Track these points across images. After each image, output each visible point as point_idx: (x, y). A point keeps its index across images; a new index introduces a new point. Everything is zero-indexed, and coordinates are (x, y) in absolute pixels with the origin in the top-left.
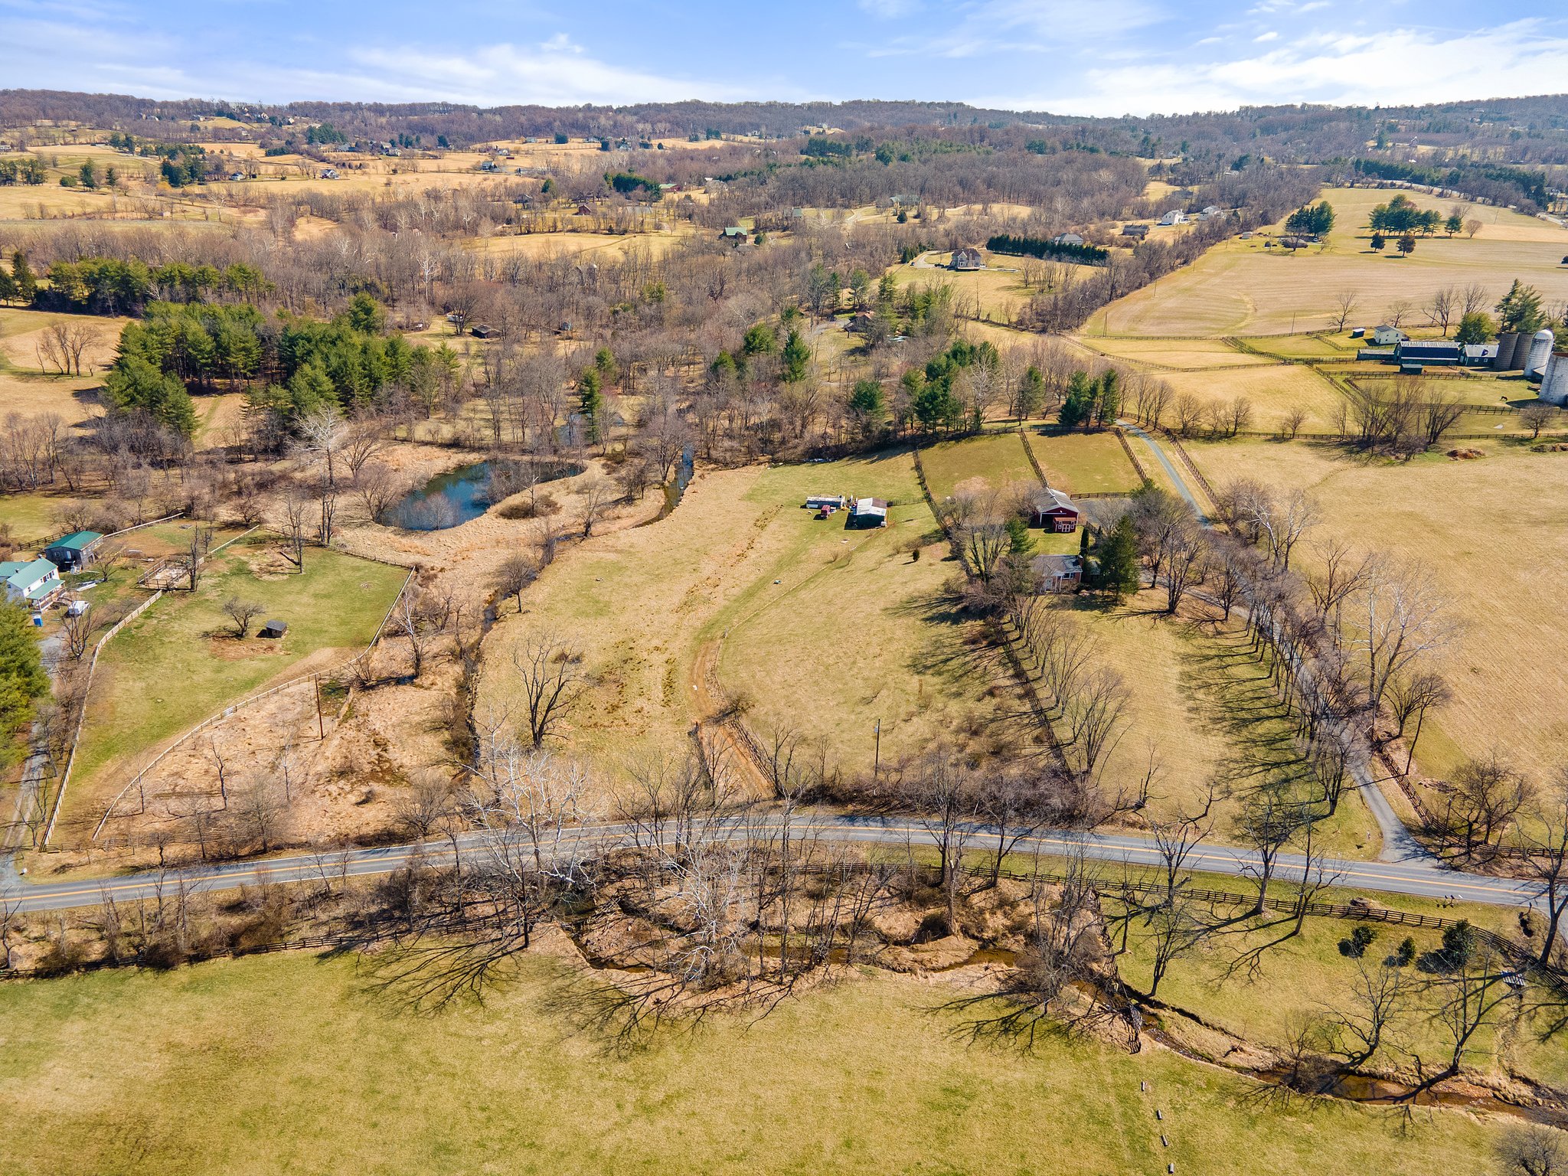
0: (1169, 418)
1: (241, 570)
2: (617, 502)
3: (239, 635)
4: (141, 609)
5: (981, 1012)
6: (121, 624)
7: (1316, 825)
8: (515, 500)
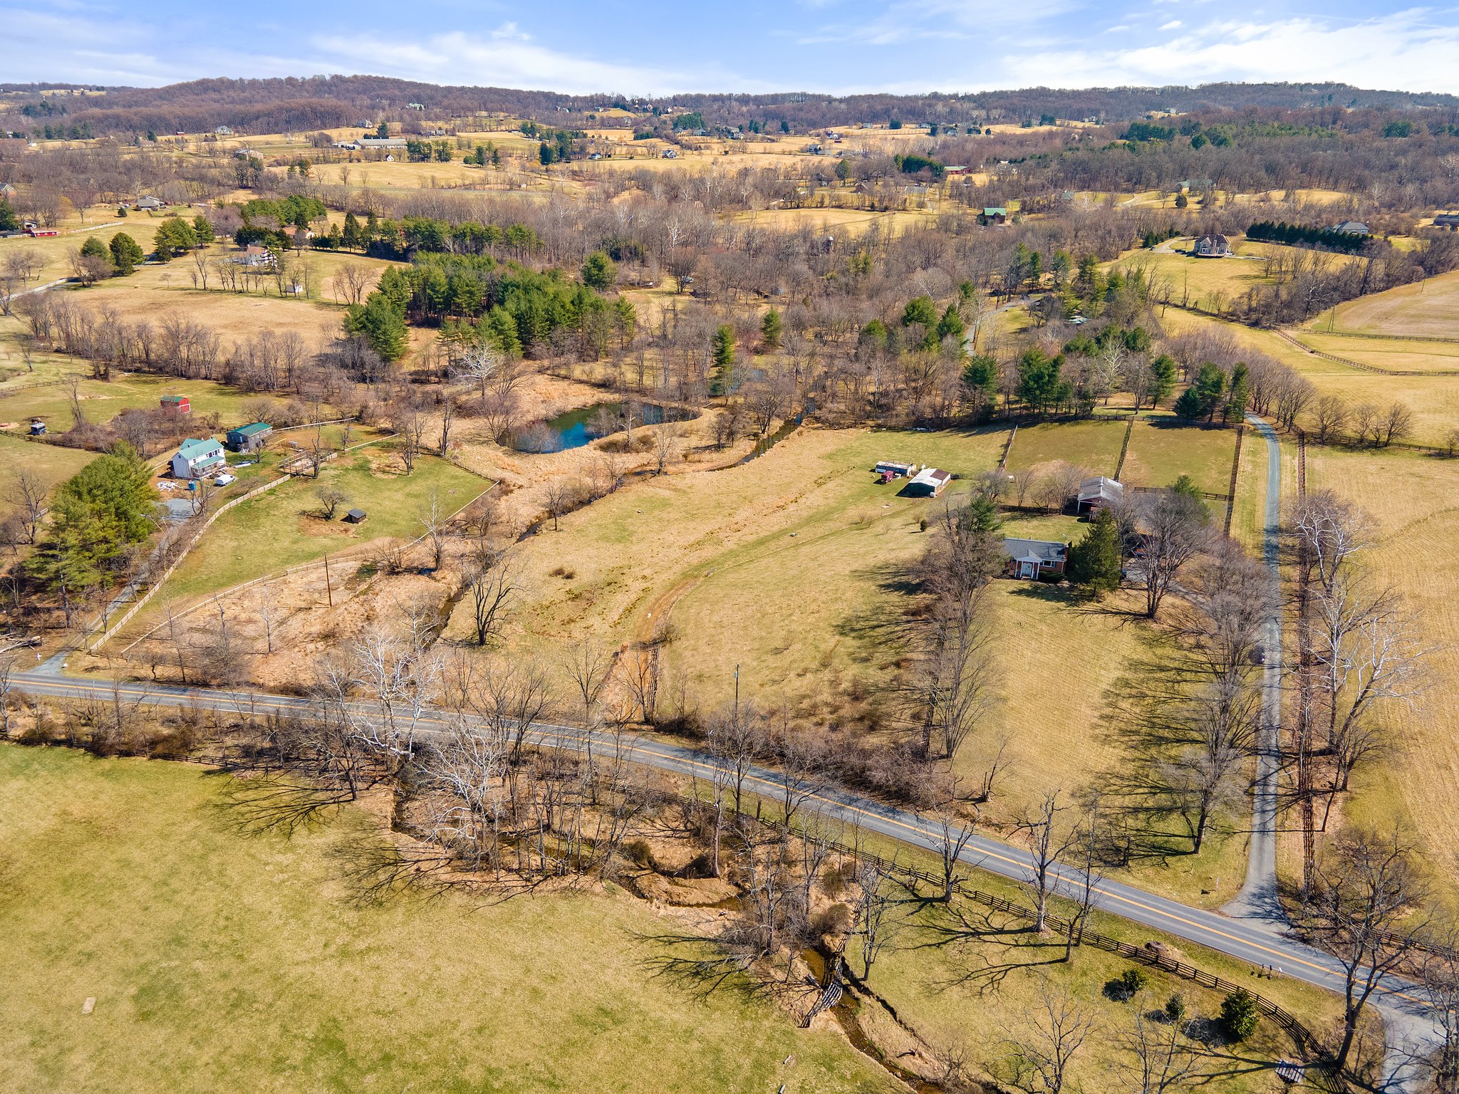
1: (363, 468)
2: (707, 448)
3: (328, 517)
4: (267, 487)
5: (685, 952)
6: (246, 497)
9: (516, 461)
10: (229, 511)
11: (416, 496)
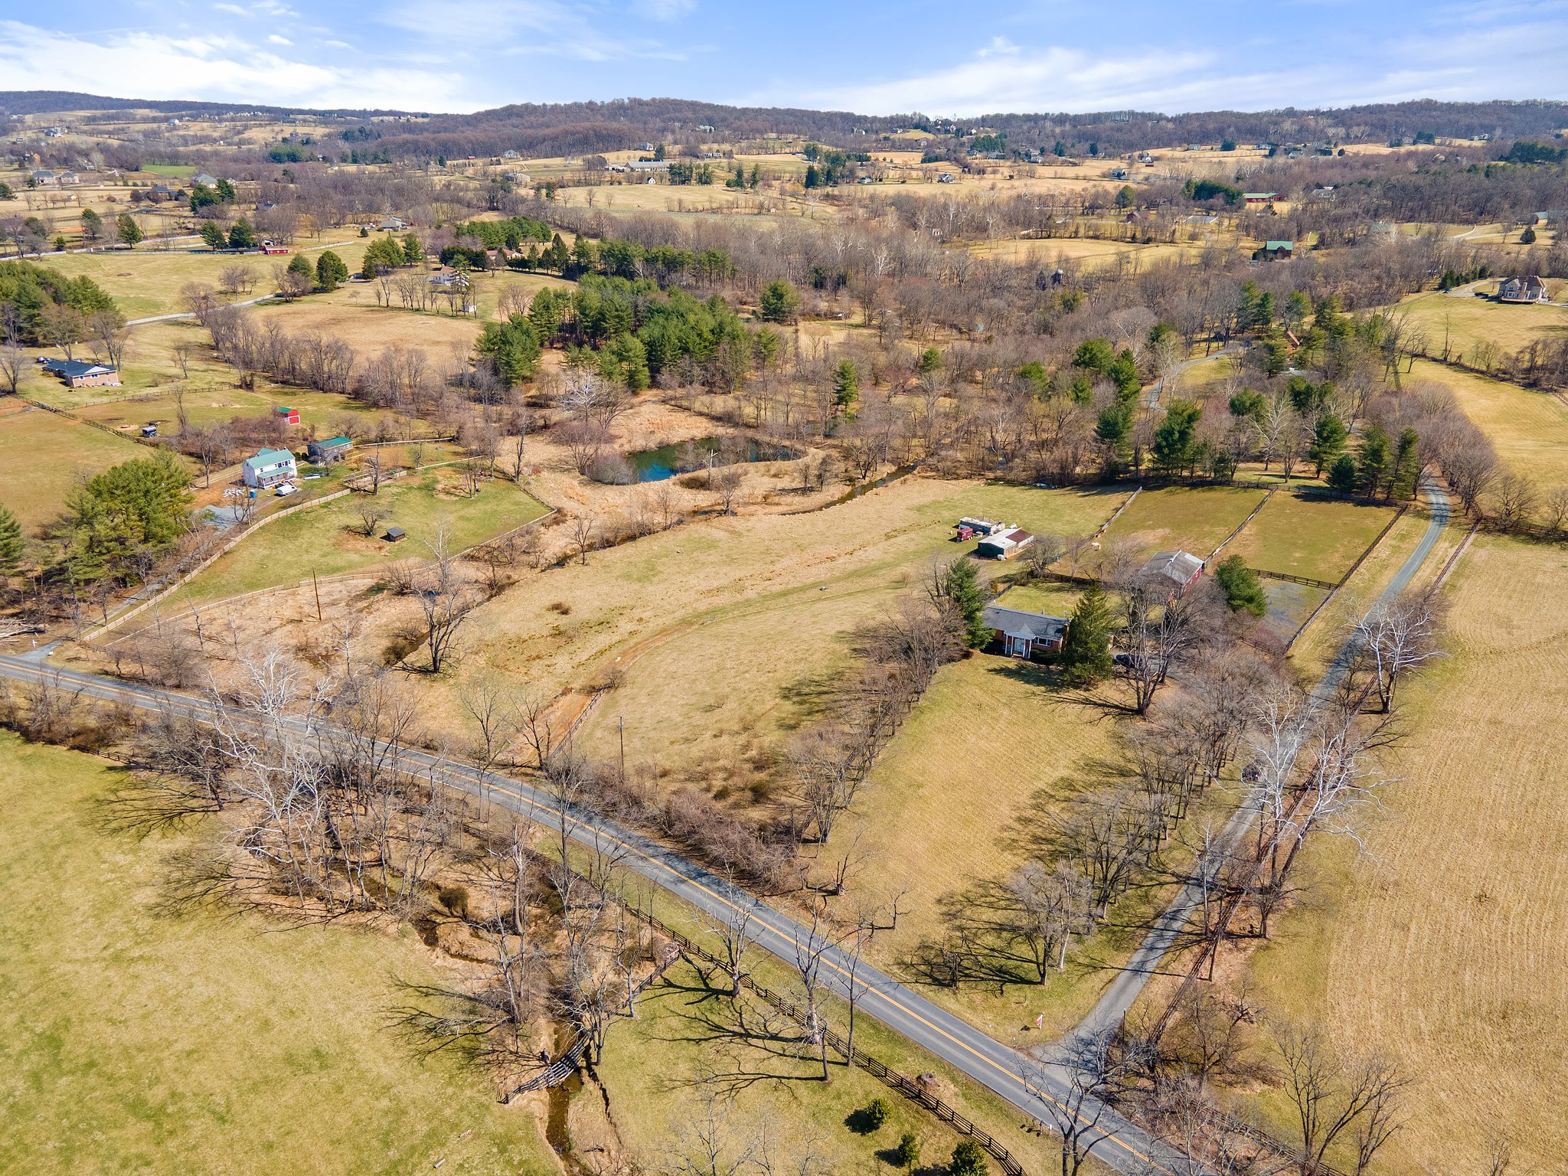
0: (1488, 502)
1: (428, 489)
2: (794, 490)
3: (368, 533)
4: (323, 500)
5: (434, 1007)
6: (298, 508)
7: (1007, 987)
8: (702, 474)
9: (588, 492)
10: (277, 521)
11: (468, 519)
